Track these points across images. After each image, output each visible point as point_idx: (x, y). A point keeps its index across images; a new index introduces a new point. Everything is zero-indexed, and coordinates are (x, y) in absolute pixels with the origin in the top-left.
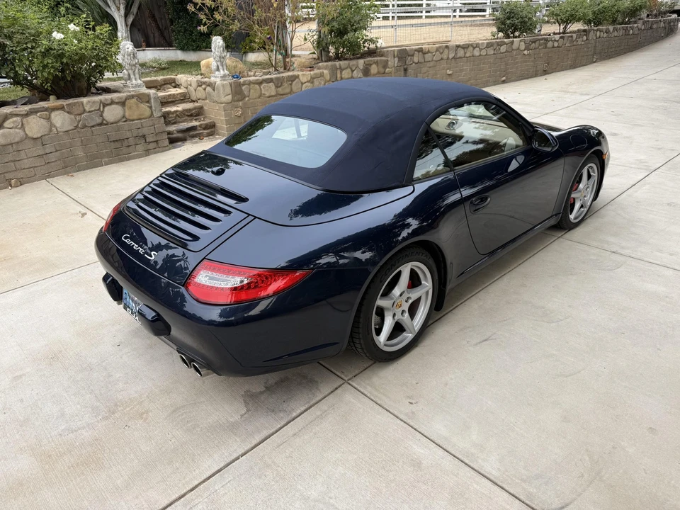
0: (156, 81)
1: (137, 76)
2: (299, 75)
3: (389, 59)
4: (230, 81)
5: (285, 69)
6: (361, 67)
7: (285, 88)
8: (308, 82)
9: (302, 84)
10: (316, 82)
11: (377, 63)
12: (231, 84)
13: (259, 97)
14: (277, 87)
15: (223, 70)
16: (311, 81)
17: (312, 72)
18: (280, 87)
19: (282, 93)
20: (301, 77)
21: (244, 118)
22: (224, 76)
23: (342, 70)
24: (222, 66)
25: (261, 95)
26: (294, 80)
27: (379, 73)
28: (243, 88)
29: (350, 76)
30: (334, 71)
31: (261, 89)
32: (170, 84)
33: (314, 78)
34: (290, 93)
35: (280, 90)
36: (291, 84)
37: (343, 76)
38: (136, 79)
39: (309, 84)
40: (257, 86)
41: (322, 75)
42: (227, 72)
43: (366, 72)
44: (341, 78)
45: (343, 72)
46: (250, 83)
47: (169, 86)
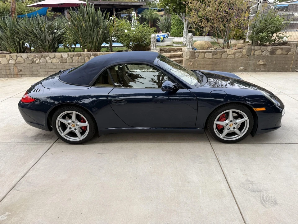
0: (174, 48)
1: (154, 46)
2: (227, 51)
3: (292, 47)
4: (190, 51)
5: (227, 48)
6: (269, 50)
7: (218, 56)
8: (231, 54)
9: (228, 55)
10: (237, 55)
11: (282, 49)
12: (190, 52)
13: (203, 58)
14: (213, 55)
15: (190, 46)
16: (234, 54)
17: (235, 50)
18: (215, 55)
19: (215, 58)
20: (228, 52)
21: (193, 66)
22: (189, 48)
23: (255, 50)
24: (190, 45)
25: (204, 57)
26: (223, 53)
27: (282, 54)
28: (196, 54)
29: (260, 54)
30: (249, 51)
31: (205, 55)
32: (180, 50)
33: (236, 53)
34: (220, 58)
35: (215, 56)
36: (222, 55)
37: (255, 53)
38: (153, 47)
39: (232, 55)
40: (203, 54)
41: (241, 52)
42: (191, 47)
43: (272, 53)
44: (254, 54)
45: (256, 52)
46: (199, 52)
47: (179, 51)
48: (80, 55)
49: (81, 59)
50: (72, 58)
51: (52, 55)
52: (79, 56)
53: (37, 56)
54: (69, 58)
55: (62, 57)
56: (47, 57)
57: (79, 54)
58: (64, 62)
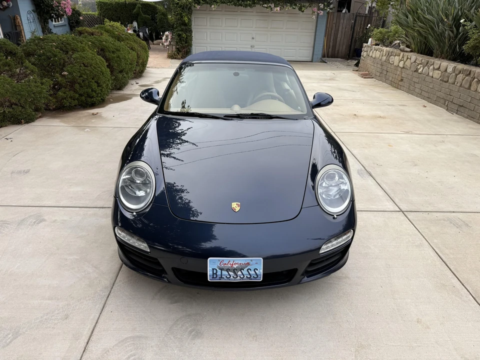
48: (468, 73)
49: (467, 80)
50: (456, 75)
51: (437, 64)
52: (467, 75)
53: (423, 61)
54: (454, 74)
55: (446, 70)
56: (431, 65)
57: (467, 70)
58: (445, 80)
